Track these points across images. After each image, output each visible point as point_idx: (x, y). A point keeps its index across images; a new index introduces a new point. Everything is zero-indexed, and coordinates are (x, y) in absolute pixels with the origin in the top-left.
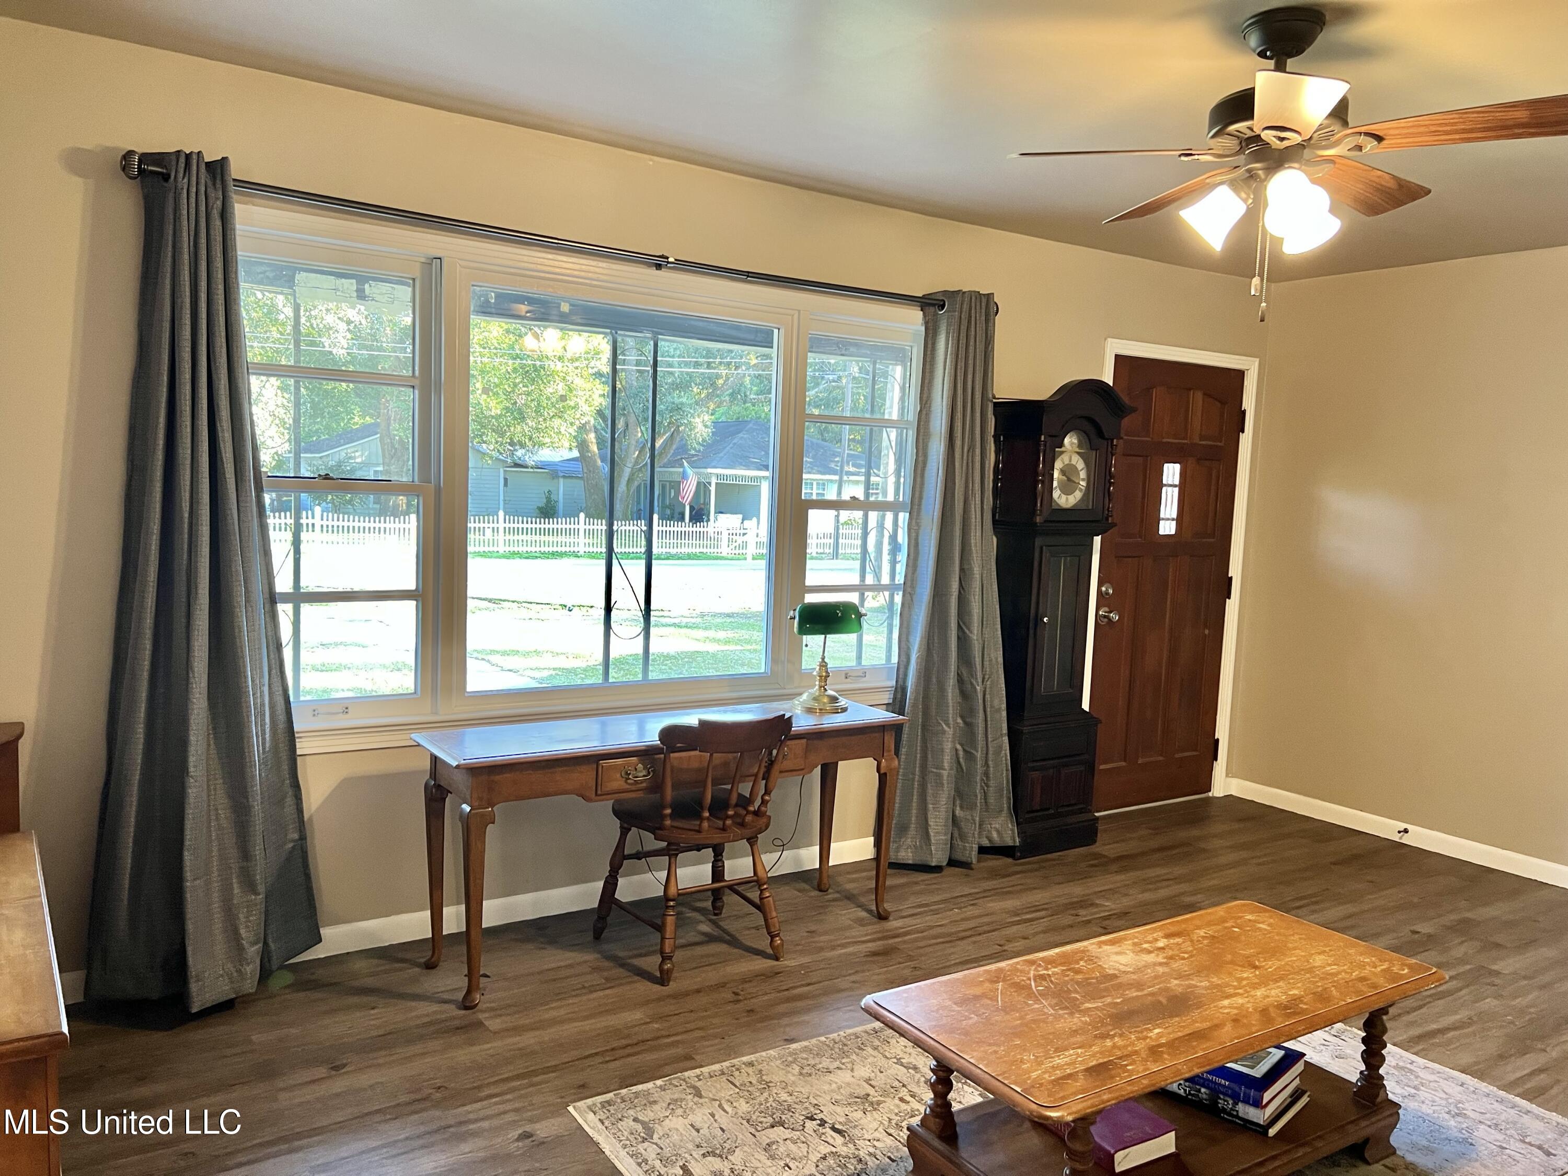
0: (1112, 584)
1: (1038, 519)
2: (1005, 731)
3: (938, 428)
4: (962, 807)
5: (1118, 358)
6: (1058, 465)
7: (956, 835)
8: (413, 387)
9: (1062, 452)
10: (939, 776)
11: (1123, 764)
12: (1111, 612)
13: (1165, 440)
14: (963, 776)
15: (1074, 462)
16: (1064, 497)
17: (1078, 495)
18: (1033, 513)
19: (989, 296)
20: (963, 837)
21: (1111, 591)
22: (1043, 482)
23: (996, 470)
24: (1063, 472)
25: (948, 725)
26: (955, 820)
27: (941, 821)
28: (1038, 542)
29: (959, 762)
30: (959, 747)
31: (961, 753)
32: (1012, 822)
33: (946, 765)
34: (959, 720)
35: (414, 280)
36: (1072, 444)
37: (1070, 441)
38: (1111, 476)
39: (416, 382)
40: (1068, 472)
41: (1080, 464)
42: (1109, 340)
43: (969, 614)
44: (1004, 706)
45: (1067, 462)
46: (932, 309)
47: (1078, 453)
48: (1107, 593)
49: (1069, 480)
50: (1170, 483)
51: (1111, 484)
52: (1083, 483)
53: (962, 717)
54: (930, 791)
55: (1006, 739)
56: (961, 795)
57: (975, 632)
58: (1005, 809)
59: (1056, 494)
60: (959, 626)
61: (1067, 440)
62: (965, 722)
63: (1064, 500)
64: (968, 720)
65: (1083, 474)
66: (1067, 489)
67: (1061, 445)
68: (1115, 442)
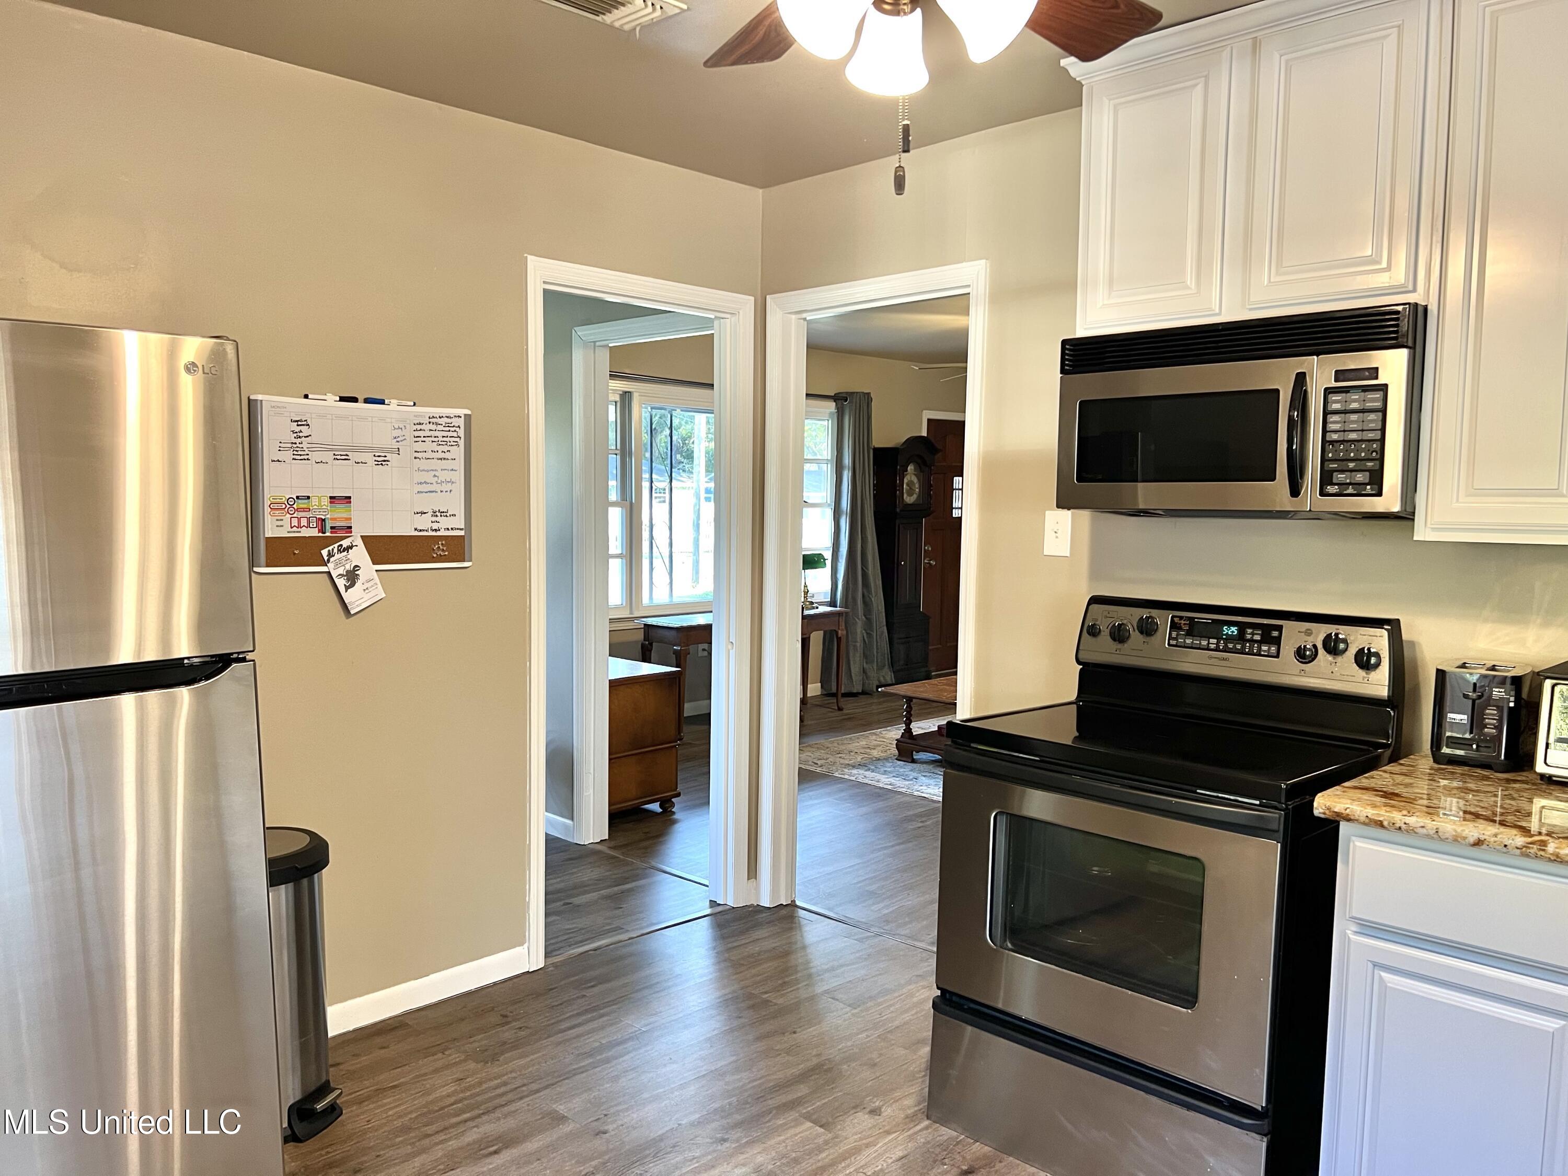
0: (930, 544)
1: (898, 510)
2: (885, 623)
3: (847, 464)
4: (867, 663)
5: (929, 420)
6: (905, 481)
7: (865, 677)
8: (616, 454)
9: (906, 475)
10: (855, 646)
11: (940, 646)
12: (931, 560)
13: (954, 464)
14: (867, 646)
15: (912, 479)
16: (909, 498)
17: (915, 496)
18: (895, 507)
19: (869, 394)
20: (867, 678)
21: (930, 549)
22: (899, 490)
23: (874, 485)
24: (908, 485)
25: (859, 619)
26: (864, 671)
27: (857, 669)
28: (898, 522)
29: (864, 640)
30: (864, 631)
31: (865, 635)
32: (890, 671)
33: (858, 640)
34: (864, 617)
35: (616, 402)
36: (911, 469)
37: (911, 468)
38: (931, 486)
39: (618, 452)
40: (910, 484)
41: (915, 480)
42: (924, 411)
43: (867, 561)
44: (884, 610)
45: (909, 479)
46: (840, 401)
47: (914, 474)
48: (928, 550)
49: (911, 488)
50: (957, 488)
51: (931, 490)
52: (917, 490)
53: (865, 616)
54: (851, 654)
55: (885, 628)
56: (866, 656)
57: (870, 569)
58: (887, 664)
59: (905, 496)
60: (862, 568)
61: (909, 468)
62: (866, 618)
63: (909, 499)
64: (867, 617)
65: (917, 486)
66: (910, 495)
67: (907, 471)
68: (932, 468)
